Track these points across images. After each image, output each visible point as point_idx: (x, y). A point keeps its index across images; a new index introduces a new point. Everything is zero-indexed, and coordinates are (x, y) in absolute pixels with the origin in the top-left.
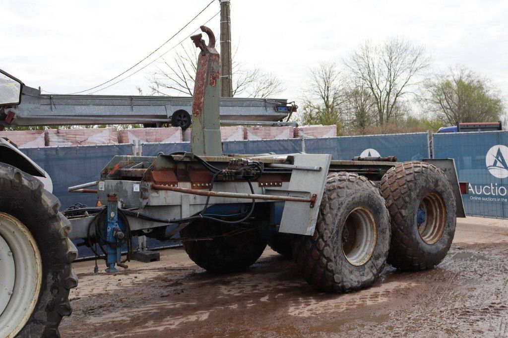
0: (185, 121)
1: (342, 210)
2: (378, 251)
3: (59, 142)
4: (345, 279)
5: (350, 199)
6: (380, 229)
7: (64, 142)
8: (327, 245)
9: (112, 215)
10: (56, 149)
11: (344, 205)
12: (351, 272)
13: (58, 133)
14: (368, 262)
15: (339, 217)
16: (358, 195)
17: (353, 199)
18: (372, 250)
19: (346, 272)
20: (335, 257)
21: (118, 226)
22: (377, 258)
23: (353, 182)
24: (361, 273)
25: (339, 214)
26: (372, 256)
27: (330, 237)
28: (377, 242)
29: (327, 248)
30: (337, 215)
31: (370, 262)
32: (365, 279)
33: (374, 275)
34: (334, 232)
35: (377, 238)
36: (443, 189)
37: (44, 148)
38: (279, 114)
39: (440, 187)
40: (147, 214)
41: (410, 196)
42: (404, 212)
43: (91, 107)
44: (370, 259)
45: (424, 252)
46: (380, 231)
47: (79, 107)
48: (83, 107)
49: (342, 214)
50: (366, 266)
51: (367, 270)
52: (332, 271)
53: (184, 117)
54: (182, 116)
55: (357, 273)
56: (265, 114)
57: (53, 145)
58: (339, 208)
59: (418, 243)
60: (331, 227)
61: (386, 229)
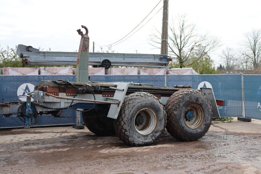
0: (108, 65)
1: (134, 109)
2: (157, 129)
3: (45, 73)
4: (134, 140)
5: (139, 104)
6: (159, 119)
7: (47, 73)
8: (125, 124)
9: (29, 104)
11: (135, 107)
12: (139, 137)
13: (45, 69)
14: (150, 133)
15: (132, 112)
16: (145, 102)
17: (141, 104)
18: (154, 128)
19: (136, 137)
20: (129, 130)
21: (31, 109)
22: (156, 132)
23: (143, 97)
24: (145, 138)
25: (132, 110)
26: (153, 131)
27: (126, 120)
28: (156, 125)
29: (125, 125)
30: (131, 111)
31: (152, 134)
32: (147, 141)
33: (153, 140)
34: (129, 118)
35: (157, 123)
36: (202, 103)
37: (38, 76)
38: (162, 62)
40: (45, 105)
41: (179, 105)
42: (175, 112)
43: (63, 57)
44: (152, 132)
45: (187, 132)
46: (159, 120)
47: (58, 57)
48: (59, 57)
49: (134, 110)
50: (149, 136)
51: (149, 137)
52: (128, 136)
53: (108, 63)
54: (107, 62)
55: (143, 138)
57: (42, 74)
58: (132, 108)
59: (183, 128)
60: (127, 116)
61: (162, 119)
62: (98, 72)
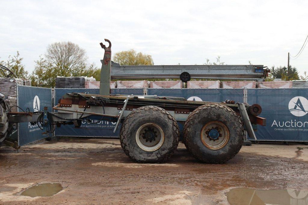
0: (187, 78)
1: (134, 123)
2: (164, 146)
3: (121, 86)
4: (135, 156)
5: (141, 118)
6: (166, 136)
8: (124, 138)
9: (45, 114)
10: (120, 89)
11: (136, 121)
12: (141, 153)
13: (121, 82)
14: (156, 150)
15: (132, 126)
16: (148, 117)
17: (143, 119)
18: (161, 146)
19: (137, 152)
20: (129, 144)
22: (164, 150)
24: (149, 155)
25: (133, 125)
26: (160, 148)
27: (126, 135)
28: (164, 142)
30: (131, 125)
31: (158, 151)
32: (150, 158)
33: (158, 157)
34: (129, 132)
35: (164, 140)
36: (226, 120)
37: (115, 89)
38: (256, 74)
39: (223, 119)
41: (193, 121)
42: (188, 129)
44: (158, 150)
45: (204, 153)
47: (137, 71)
48: (139, 71)
49: (135, 125)
50: (154, 153)
52: (128, 151)
54: (185, 75)
55: (146, 155)
56: (245, 74)
58: (133, 122)
59: (198, 147)
60: (127, 130)
61: (171, 136)
62: (174, 85)
